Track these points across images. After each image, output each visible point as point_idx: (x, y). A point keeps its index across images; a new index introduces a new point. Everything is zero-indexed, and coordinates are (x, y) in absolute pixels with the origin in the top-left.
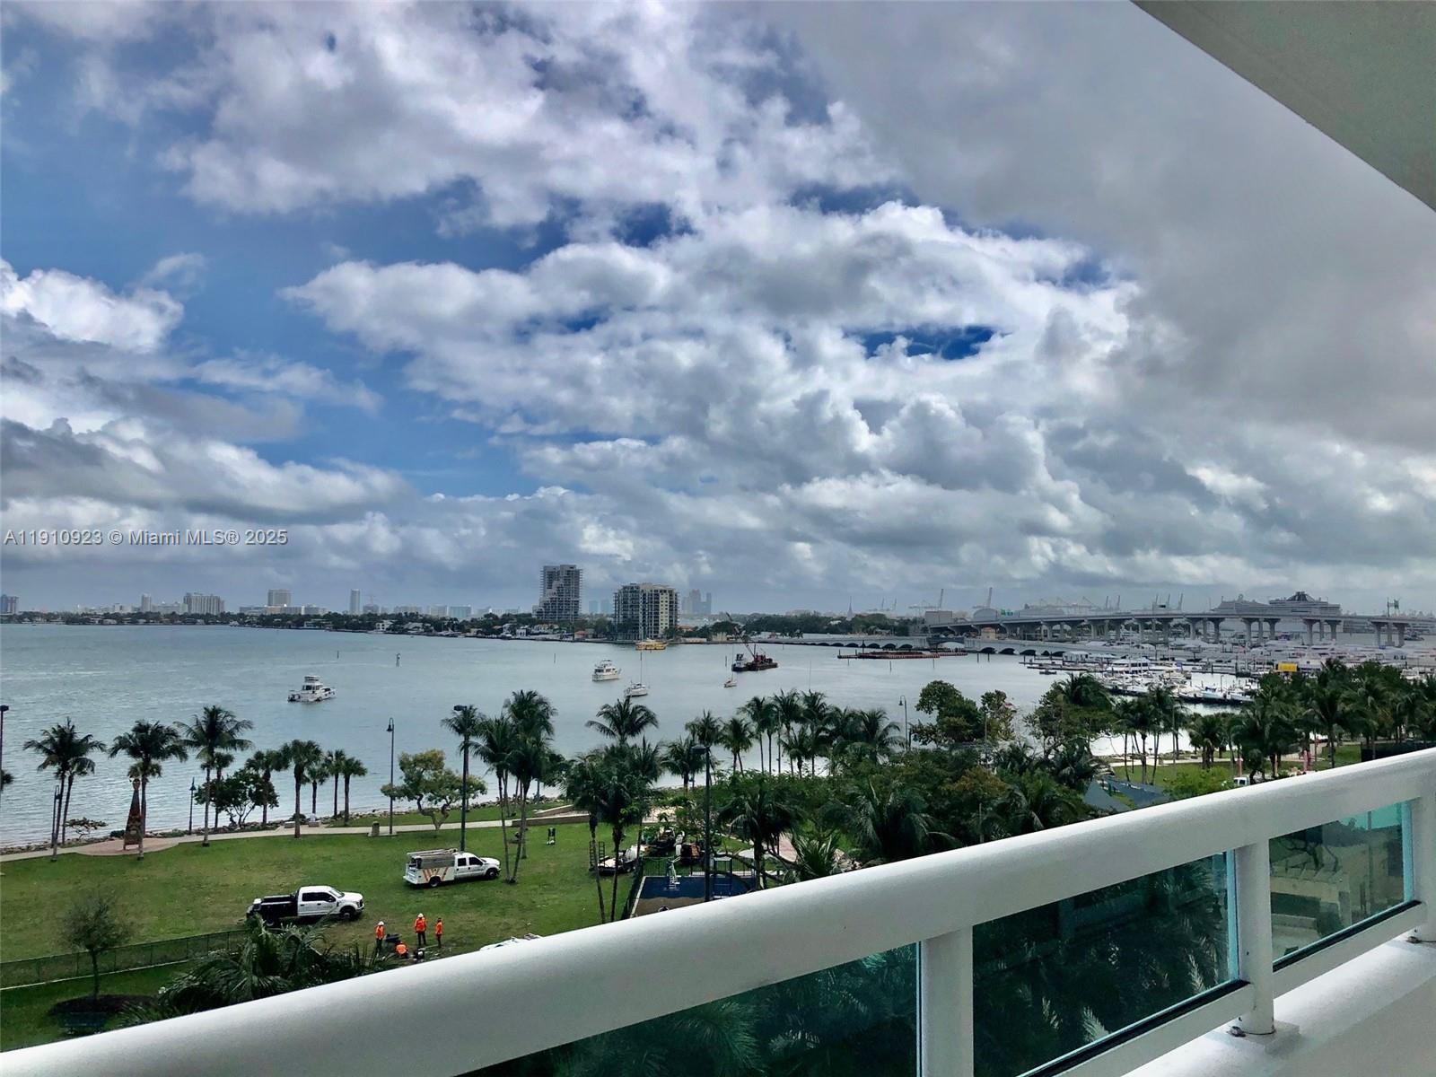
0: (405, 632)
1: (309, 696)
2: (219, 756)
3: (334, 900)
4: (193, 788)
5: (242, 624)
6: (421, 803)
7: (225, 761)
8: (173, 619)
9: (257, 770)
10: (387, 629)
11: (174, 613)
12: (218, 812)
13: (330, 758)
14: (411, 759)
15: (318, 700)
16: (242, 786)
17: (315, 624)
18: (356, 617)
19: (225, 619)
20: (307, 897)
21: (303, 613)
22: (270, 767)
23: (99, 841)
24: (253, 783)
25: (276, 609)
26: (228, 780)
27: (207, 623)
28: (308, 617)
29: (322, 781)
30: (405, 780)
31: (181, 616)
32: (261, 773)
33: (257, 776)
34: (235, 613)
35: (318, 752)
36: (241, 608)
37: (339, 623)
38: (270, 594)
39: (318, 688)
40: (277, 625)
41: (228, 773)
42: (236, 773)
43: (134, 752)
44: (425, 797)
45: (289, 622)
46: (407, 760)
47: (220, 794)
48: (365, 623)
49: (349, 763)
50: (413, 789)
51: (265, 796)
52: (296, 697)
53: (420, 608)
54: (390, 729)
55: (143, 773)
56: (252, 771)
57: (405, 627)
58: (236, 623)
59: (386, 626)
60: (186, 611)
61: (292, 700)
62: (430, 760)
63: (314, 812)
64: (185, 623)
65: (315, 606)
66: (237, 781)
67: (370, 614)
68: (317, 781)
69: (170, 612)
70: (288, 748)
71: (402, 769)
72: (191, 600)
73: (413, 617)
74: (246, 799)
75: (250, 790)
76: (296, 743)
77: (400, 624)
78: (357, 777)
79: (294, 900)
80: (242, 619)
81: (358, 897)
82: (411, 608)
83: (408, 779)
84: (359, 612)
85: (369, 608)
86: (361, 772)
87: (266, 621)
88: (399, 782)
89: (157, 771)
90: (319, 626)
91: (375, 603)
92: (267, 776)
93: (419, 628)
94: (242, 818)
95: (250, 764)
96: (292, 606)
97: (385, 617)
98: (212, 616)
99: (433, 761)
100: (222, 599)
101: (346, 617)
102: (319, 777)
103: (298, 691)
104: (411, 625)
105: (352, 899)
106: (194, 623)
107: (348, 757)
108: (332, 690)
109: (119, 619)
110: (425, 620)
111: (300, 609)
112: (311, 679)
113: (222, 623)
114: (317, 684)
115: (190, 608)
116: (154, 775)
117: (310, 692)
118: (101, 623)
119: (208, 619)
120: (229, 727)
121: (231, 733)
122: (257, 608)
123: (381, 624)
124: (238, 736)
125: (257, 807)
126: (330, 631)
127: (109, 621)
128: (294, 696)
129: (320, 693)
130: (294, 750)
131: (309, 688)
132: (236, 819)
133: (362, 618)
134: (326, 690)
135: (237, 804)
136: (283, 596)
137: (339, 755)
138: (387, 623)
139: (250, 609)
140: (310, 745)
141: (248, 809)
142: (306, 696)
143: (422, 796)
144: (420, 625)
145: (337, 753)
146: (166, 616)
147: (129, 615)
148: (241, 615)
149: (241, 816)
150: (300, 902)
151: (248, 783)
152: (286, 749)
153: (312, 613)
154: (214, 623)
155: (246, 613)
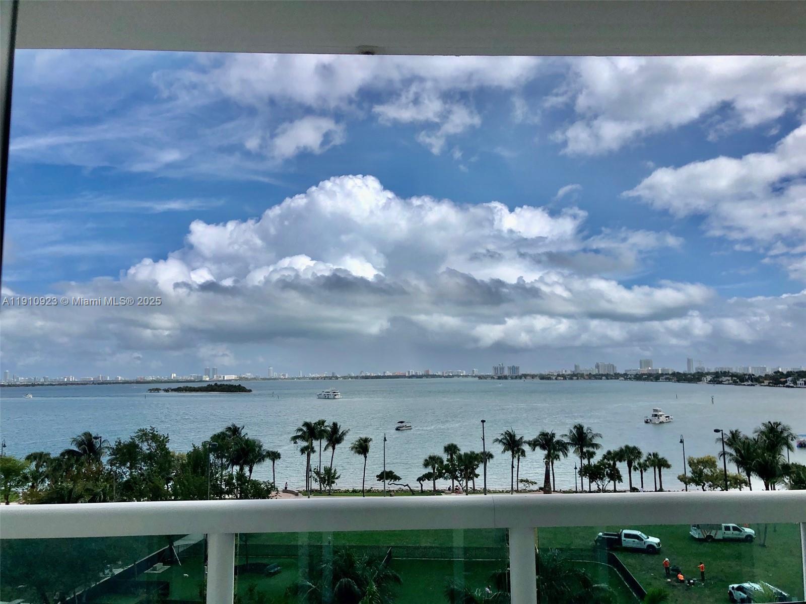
0: (721, 383)
1: (656, 420)
2: (588, 451)
3: (643, 540)
4: (576, 468)
5: (626, 379)
6: (704, 488)
7: (591, 455)
8: (591, 377)
9: (609, 460)
10: (709, 381)
11: (590, 374)
12: (590, 482)
13: (650, 457)
14: (695, 461)
15: (661, 423)
16: (602, 469)
17: (666, 379)
18: (690, 374)
19: (617, 376)
20: (627, 536)
21: (660, 372)
22: (616, 459)
23: (534, 491)
24: (608, 468)
25: (645, 370)
26: (595, 465)
27: (608, 379)
28: (662, 375)
29: (645, 470)
30: (692, 473)
31: (594, 375)
32: (612, 463)
33: (610, 464)
34: (623, 373)
35: (639, 453)
36: (626, 371)
37: (680, 377)
38: (641, 362)
39: (661, 416)
40: (645, 380)
41: (595, 461)
42: (598, 462)
43: (543, 447)
44: (706, 484)
45: (652, 378)
46: (693, 461)
47: (592, 473)
48: (696, 378)
49: (659, 460)
50: (698, 479)
51: (615, 476)
52: (649, 421)
53: (732, 369)
54: (682, 442)
55: (551, 458)
56: (606, 461)
57: (720, 380)
58: (623, 378)
59: (709, 379)
60: (597, 372)
61: (647, 422)
62: (707, 462)
63: (642, 487)
64: (596, 379)
65: (666, 368)
66: (600, 466)
67: (698, 373)
68: (643, 469)
69: (589, 373)
70: (623, 450)
71: (690, 466)
72: (599, 366)
73: (725, 374)
74: (605, 477)
75: (607, 472)
76: (627, 447)
77: (717, 378)
78: (665, 469)
79: (620, 536)
80: (626, 376)
81: (657, 540)
82: (726, 369)
83: (694, 472)
84: (693, 371)
85: (699, 369)
86: (668, 466)
87: (639, 377)
88: (689, 475)
89: (557, 457)
90: (668, 379)
91: (702, 365)
92: (615, 464)
93: (729, 380)
94: (604, 487)
95: (605, 457)
96: (653, 368)
97: (708, 374)
98: (610, 375)
99: (709, 463)
100: (615, 365)
101: (685, 374)
102: (643, 467)
103: (650, 417)
104: (724, 379)
105: (654, 540)
106: (601, 379)
107: (660, 457)
108: (671, 417)
109: (564, 377)
110: (733, 375)
111: (658, 370)
112: (655, 410)
113: (615, 379)
114: (660, 413)
115: (599, 371)
116: (556, 459)
117: (657, 418)
118: (556, 379)
119: (608, 377)
120: (590, 436)
121: (591, 439)
122: (634, 370)
123: (705, 378)
124: (594, 441)
125: (611, 481)
126: (675, 382)
127: (559, 378)
128: (647, 420)
129: (662, 419)
130: (626, 451)
131: (656, 415)
132: (601, 487)
133: (694, 375)
134: (666, 417)
135: (602, 479)
136: (648, 363)
137: (655, 455)
138: (709, 378)
139: (630, 370)
140: (635, 448)
141: (606, 482)
142: (654, 419)
143: (704, 484)
144: (730, 378)
145: (654, 454)
146: (587, 375)
147: (568, 375)
148: (625, 374)
149: (603, 486)
150: (623, 538)
151: (606, 468)
152: (621, 450)
153: (664, 373)
154: (611, 379)
155: (628, 373)
